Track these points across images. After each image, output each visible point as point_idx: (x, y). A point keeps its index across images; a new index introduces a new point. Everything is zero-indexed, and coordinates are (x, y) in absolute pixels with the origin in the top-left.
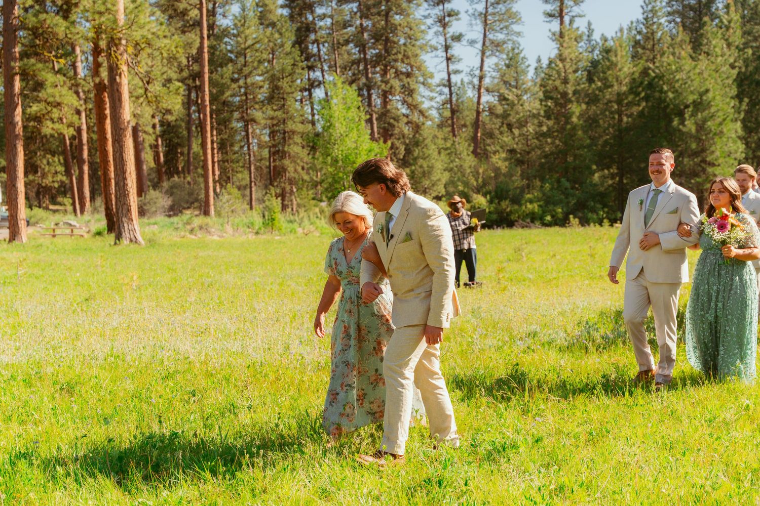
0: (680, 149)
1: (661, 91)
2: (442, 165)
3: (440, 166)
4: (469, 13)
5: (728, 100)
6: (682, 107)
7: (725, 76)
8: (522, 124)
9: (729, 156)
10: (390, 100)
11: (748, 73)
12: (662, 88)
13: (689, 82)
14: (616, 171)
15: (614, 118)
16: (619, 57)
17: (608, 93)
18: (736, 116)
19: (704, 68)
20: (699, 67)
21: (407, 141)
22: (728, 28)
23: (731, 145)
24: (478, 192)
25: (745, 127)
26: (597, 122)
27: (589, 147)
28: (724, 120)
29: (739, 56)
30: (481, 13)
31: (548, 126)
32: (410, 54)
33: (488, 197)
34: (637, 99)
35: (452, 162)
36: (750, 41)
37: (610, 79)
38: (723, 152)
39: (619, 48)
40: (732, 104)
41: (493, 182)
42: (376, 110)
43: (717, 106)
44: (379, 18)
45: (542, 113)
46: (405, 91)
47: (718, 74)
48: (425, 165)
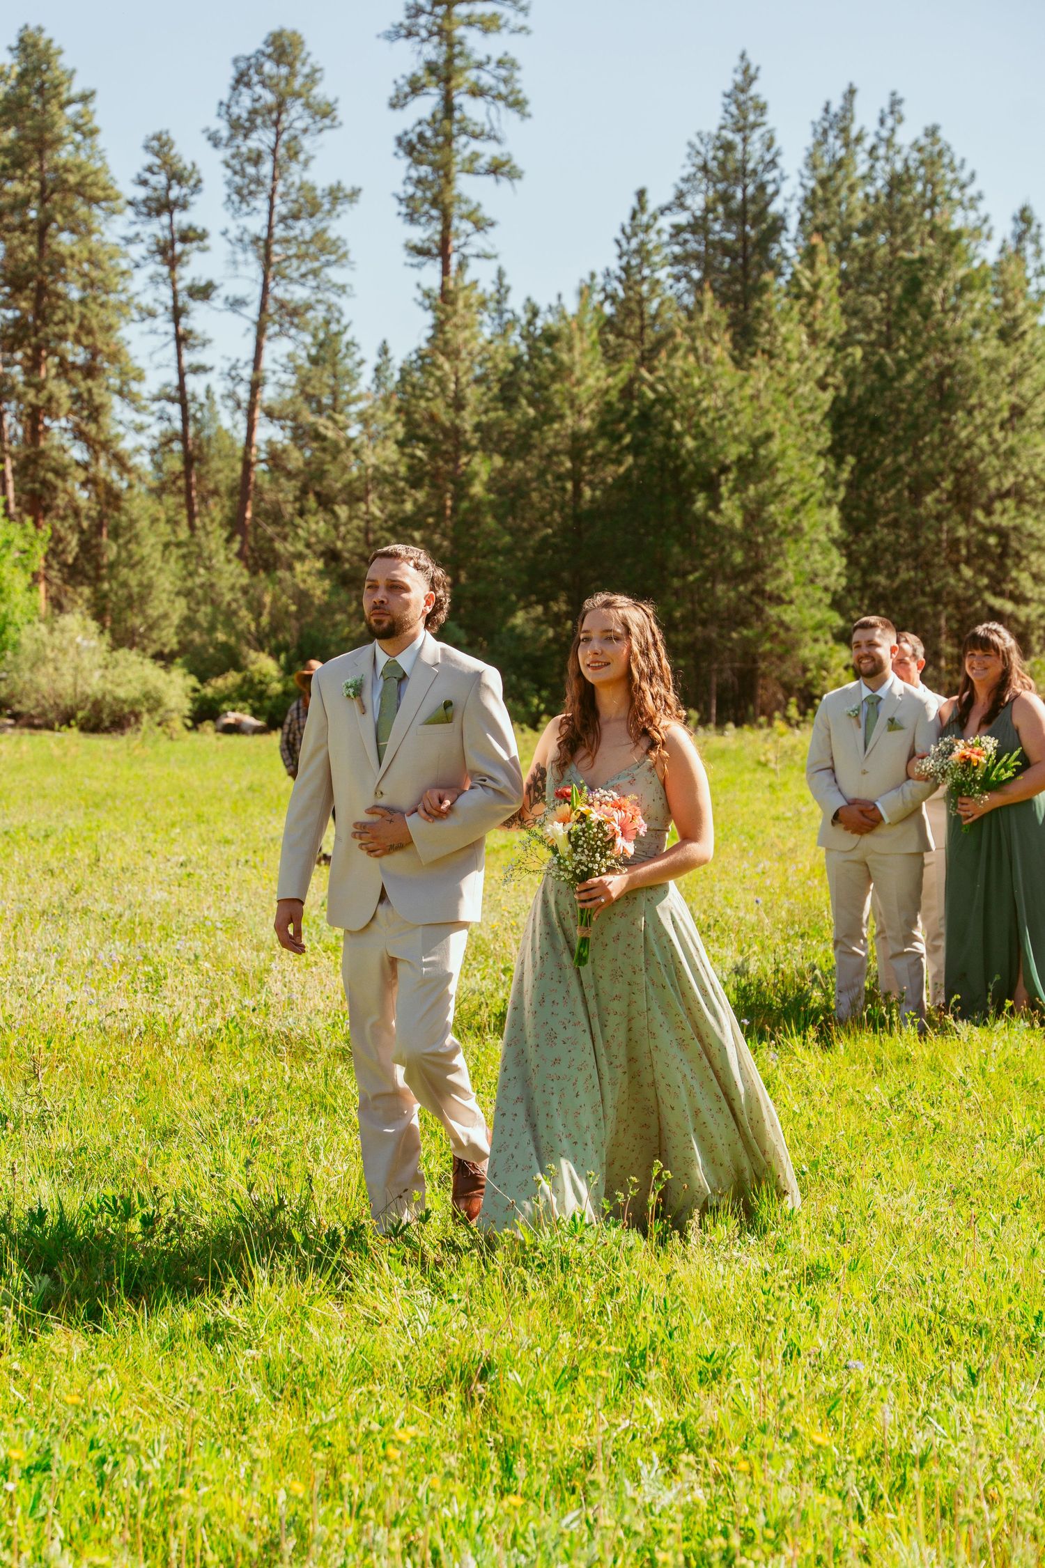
0: (707, 562)
1: (669, 433)
2: (172, 583)
3: (168, 586)
4: (231, 235)
5: (812, 459)
6: (714, 471)
7: (805, 405)
8: (354, 497)
9: (812, 582)
10: (47, 429)
11: (854, 401)
12: (671, 427)
13: (730, 417)
14: (564, 607)
15: (564, 489)
16: (576, 353)
17: (551, 434)
18: (829, 493)
19: (761, 385)
20: (751, 382)
21: (85, 524)
22: (812, 299)
23: (819, 557)
24: (260, 647)
25: (848, 521)
26: (525, 495)
27: (508, 551)
28: (804, 502)
29: (834, 364)
30: (258, 239)
31: (415, 501)
32: (94, 323)
33: (283, 657)
34: (616, 448)
35: (191, 574)
36: (857, 330)
37: (557, 402)
38: (801, 573)
39: (577, 335)
40: (821, 469)
41: (293, 623)
42: (13, 448)
43: (790, 469)
44: (23, 238)
45: (403, 470)
46: (82, 408)
47: (791, 400)
48: (133, 582)
